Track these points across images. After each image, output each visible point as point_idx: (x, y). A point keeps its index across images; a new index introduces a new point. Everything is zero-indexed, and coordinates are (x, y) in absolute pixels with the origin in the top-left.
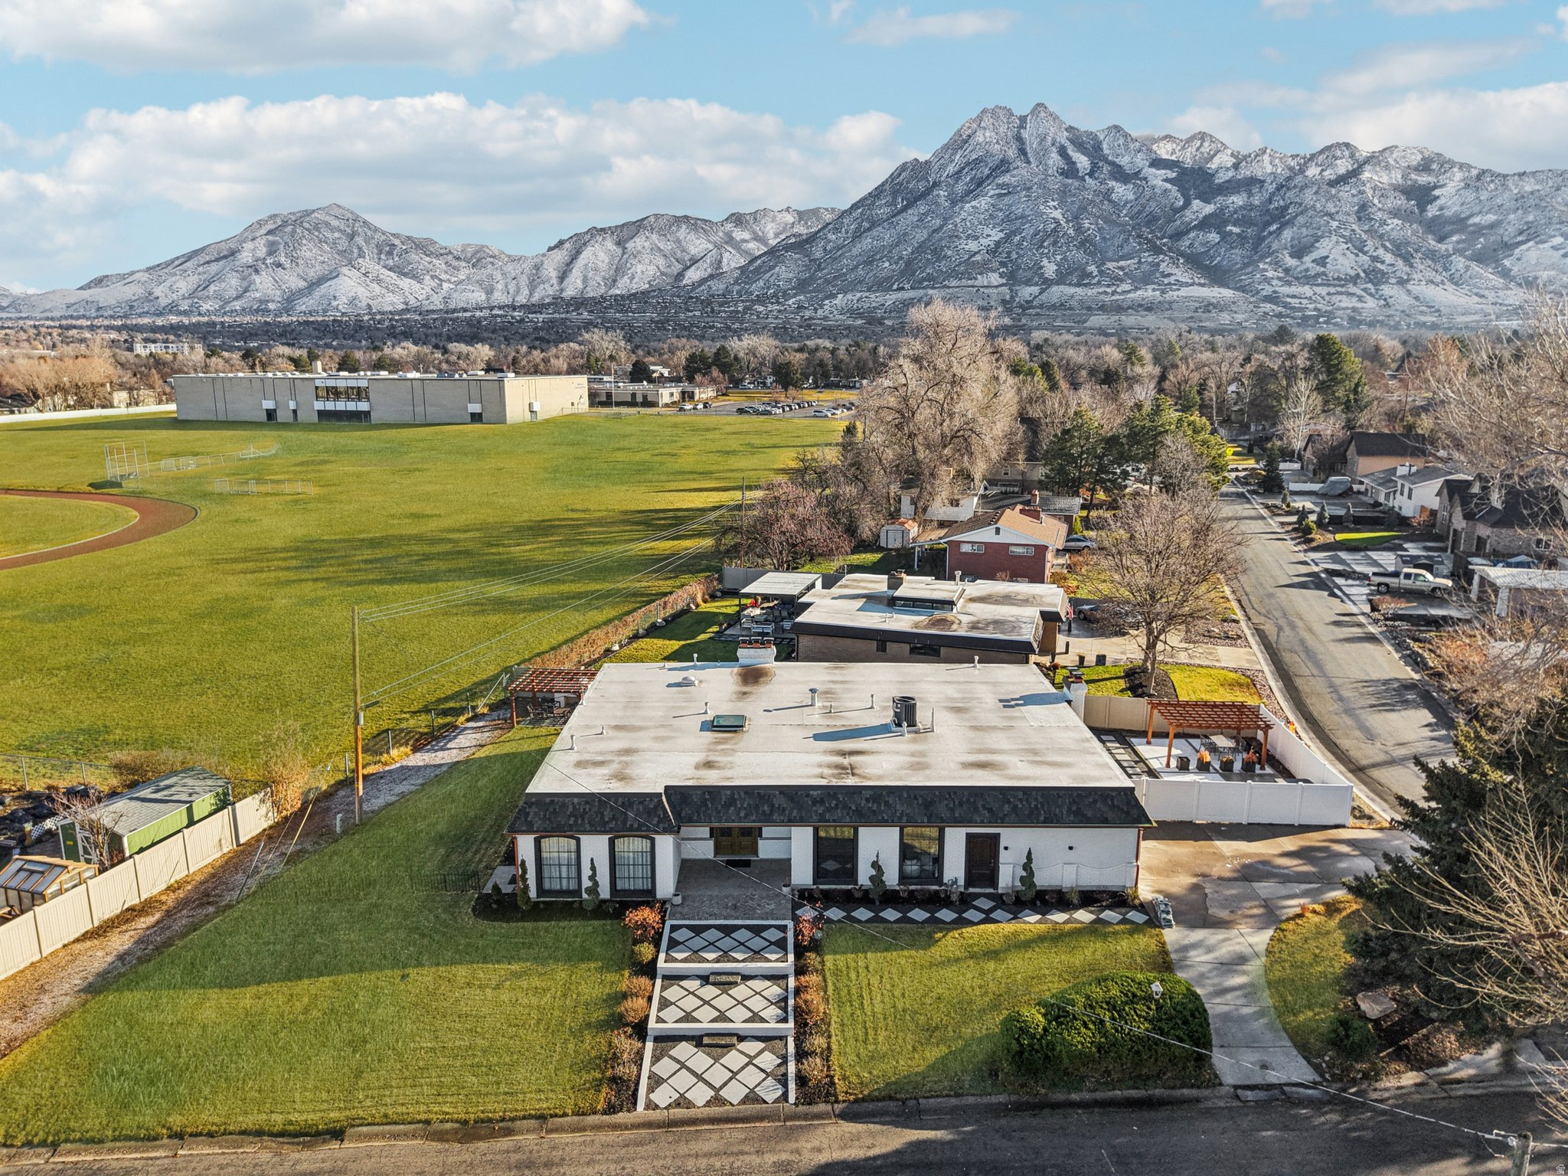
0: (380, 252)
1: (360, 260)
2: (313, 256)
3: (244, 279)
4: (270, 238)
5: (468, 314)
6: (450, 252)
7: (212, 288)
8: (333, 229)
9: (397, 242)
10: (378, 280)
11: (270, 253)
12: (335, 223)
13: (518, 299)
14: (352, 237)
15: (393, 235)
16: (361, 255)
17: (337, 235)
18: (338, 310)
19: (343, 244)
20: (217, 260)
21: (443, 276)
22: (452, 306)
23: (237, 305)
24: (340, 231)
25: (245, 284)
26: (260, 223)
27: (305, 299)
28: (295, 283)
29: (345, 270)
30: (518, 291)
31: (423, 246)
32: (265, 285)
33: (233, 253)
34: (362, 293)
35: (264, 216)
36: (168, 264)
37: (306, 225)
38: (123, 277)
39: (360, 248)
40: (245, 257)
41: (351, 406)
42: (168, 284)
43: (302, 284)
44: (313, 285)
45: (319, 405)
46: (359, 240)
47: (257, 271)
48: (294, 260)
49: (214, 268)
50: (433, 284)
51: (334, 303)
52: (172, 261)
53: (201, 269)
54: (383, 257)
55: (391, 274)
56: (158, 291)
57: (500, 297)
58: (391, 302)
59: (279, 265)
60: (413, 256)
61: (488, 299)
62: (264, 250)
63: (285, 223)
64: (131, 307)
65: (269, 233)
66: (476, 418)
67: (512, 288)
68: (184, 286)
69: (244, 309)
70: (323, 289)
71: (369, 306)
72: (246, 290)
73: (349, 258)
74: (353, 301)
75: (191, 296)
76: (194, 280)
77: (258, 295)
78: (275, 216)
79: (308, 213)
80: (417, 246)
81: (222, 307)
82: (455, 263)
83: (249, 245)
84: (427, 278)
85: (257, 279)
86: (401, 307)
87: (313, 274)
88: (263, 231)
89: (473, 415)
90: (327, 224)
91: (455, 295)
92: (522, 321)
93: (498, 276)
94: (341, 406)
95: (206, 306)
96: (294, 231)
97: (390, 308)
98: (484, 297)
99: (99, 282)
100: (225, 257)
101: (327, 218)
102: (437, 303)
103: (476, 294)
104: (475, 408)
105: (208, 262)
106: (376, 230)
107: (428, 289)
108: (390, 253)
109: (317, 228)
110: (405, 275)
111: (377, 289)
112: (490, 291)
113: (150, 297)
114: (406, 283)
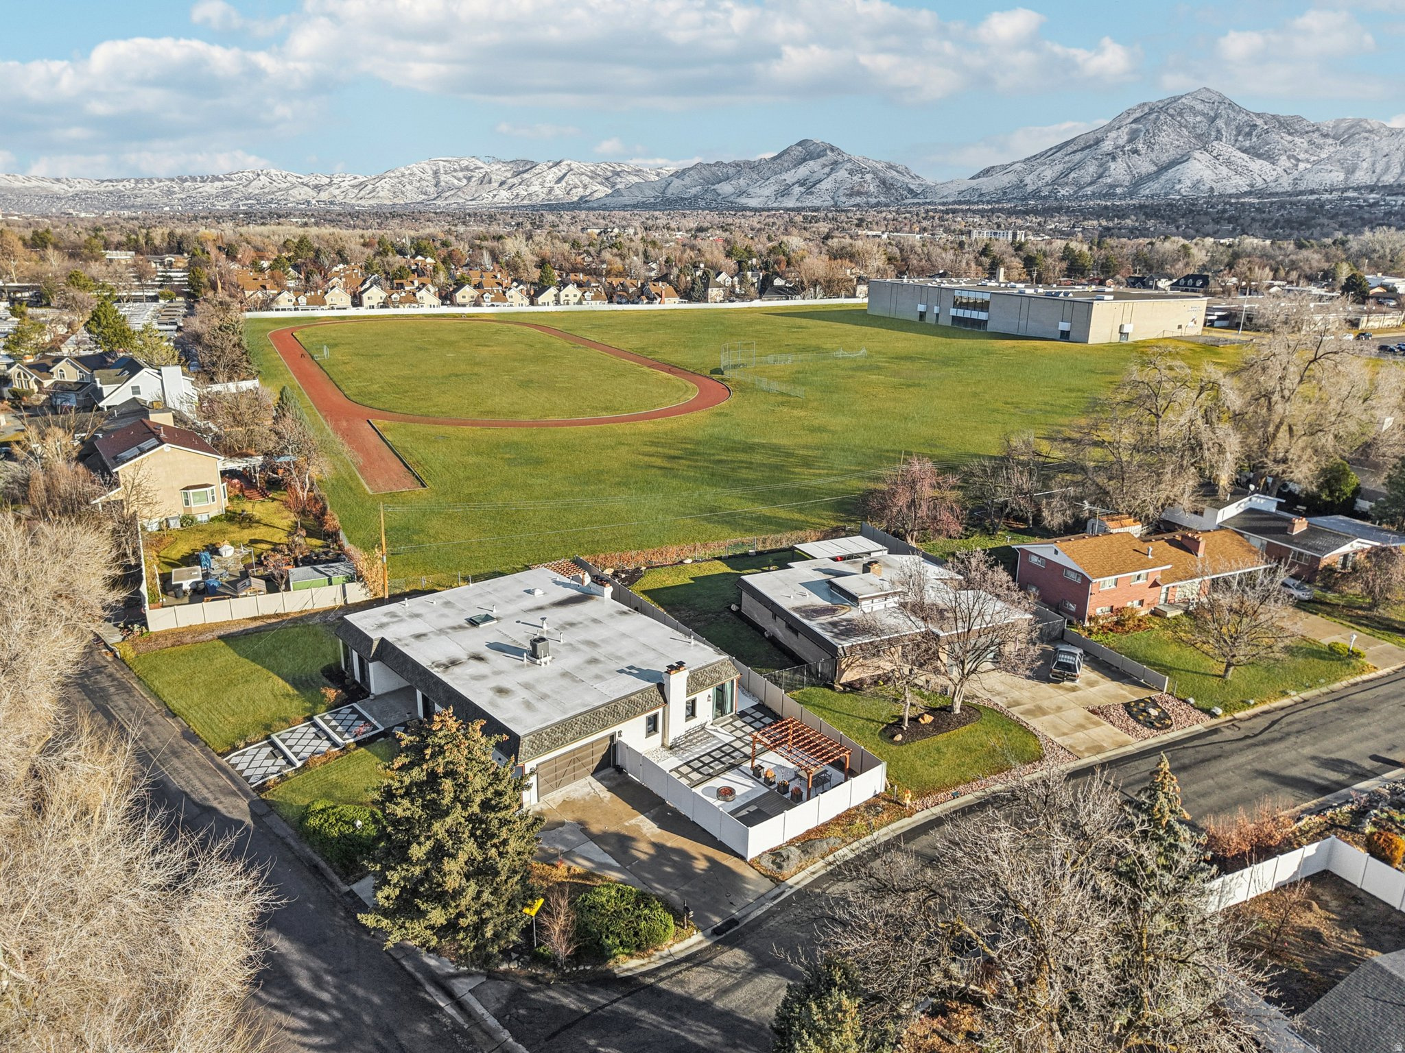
0: (1239, 134)
1: (1215, 143)
2: (1169, 140)
3: (1101, 166)
4: (1134, 126)
5: (1315, 197)
6: (1318, 129)
7: (1072, 175)
8: (1195, 113)
9: (1259, 122)
10: (1228, 163)
11: (1130, 141)
12: (1199, 106)
13: (1385, 178)
14: (1213, 120)
15: (1258, 115)
16: (1218, 138)
17: (1198, 119)
18: (1180, 194)
19: (1203, 127)
20: (1082, 149)
21: (1301, 156)
22: (1302, 187)
23: (1089, 191)
24: (1204, 114)
25: (1101, 170)
26: (1128, 113)
27: (1151, 184)
28: (1146, 167)
29: (1197, 154)
30: (1387, 168)
31: (1286, 125)
32: (1118, 171)
33: (1098, 142)
34: (1208, 176)
35: (1133, 105)
36: (1042, 155)
37: (1171, 111)
38: (1004, 167)
39: (1218, 131)
40: (1107, 146)
41: (975, 315)
42: (1037, 173)
43: (1153, 168)
44: (1162, 169)
45: (953, 312)
46: (1220, 123)
47: (1114, 159)
48: (1150, 146)
49: (1078, 156)
50: (1288, 164)
51: (1178, 187)
52: (1046, 152)
53: (1067, 159)
54: (1240, 138)
55: (1245, 156)
56: (1028, 180)
57: (1362, 177)
58: (1236, 184)
59: (1136, 152)
60: (1274, 136)
61: (1346, 179)
62: (1126, 138)
63: (1152, 111)
64: (1005, 193)
65: (1135, 121)
66: (1065, 336)
67: (1379, 168)
68: (1049, 174)
69: (1094, 194)
70: (1170, 173)
71: (1212, 189)
72: (1100, 176)
73: (1203, 141)
74: (1195, 186)
75: (1054, 182)
76: (1059, 168)
77: (1109, 180)
78: (1145, 104)
79: (1176, 99)
80: (1281, 124)
81: (1076, 192)
82: (1321, 141)
83: (1113, 134)
84: (1284, 158)
85: (1112, 165)
86: (1246, 189)
87: (1164, 159)
88: (1130, 120)
89: (1062, 332)
90: (1192, 108)
91: (1308, 177)
92: (1376, 204)
93: (1366, 153)
94: (967, 314)
95: (1063, 192)
96: (1158, 118)
97: (1234, 191)
98: (1342, 176)
99: (987, 172)
100: (1090, 146)
101: (1193, 103)
102: (1286, 184)
103: (1334, 174)
104: (1064, 326)
105: (1074, 152)
106: (1241, 110)
107: (1280, 170)
108: (1249, 134)
109: (1181, 114)
110: (1259, 156)
111: (1224, 171)
112: (1350, 171)
113: (1021, 184)
114: (1257, 165)
